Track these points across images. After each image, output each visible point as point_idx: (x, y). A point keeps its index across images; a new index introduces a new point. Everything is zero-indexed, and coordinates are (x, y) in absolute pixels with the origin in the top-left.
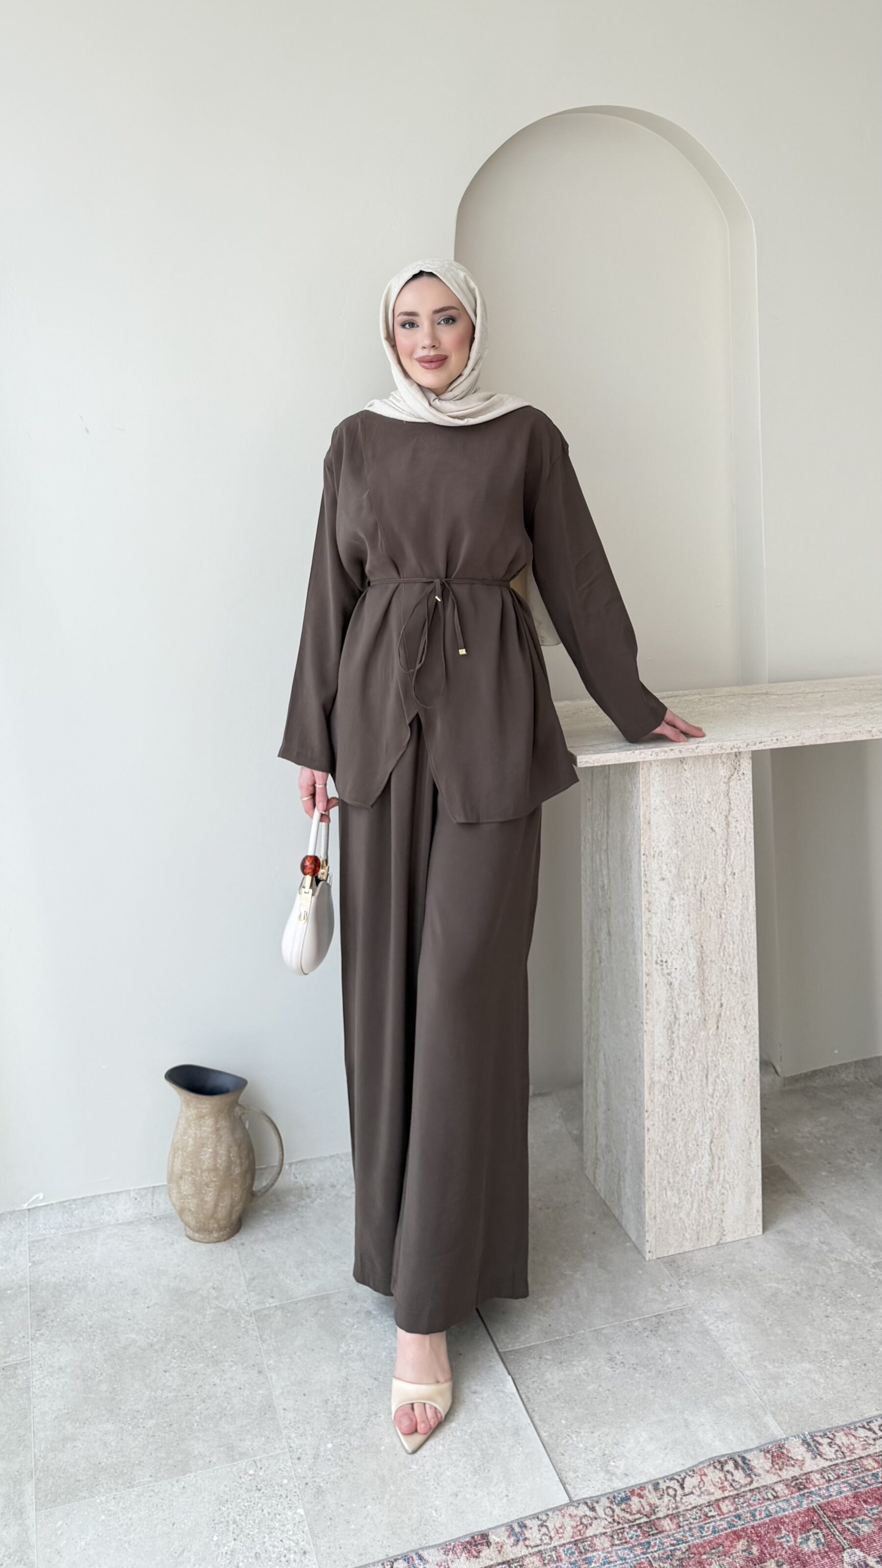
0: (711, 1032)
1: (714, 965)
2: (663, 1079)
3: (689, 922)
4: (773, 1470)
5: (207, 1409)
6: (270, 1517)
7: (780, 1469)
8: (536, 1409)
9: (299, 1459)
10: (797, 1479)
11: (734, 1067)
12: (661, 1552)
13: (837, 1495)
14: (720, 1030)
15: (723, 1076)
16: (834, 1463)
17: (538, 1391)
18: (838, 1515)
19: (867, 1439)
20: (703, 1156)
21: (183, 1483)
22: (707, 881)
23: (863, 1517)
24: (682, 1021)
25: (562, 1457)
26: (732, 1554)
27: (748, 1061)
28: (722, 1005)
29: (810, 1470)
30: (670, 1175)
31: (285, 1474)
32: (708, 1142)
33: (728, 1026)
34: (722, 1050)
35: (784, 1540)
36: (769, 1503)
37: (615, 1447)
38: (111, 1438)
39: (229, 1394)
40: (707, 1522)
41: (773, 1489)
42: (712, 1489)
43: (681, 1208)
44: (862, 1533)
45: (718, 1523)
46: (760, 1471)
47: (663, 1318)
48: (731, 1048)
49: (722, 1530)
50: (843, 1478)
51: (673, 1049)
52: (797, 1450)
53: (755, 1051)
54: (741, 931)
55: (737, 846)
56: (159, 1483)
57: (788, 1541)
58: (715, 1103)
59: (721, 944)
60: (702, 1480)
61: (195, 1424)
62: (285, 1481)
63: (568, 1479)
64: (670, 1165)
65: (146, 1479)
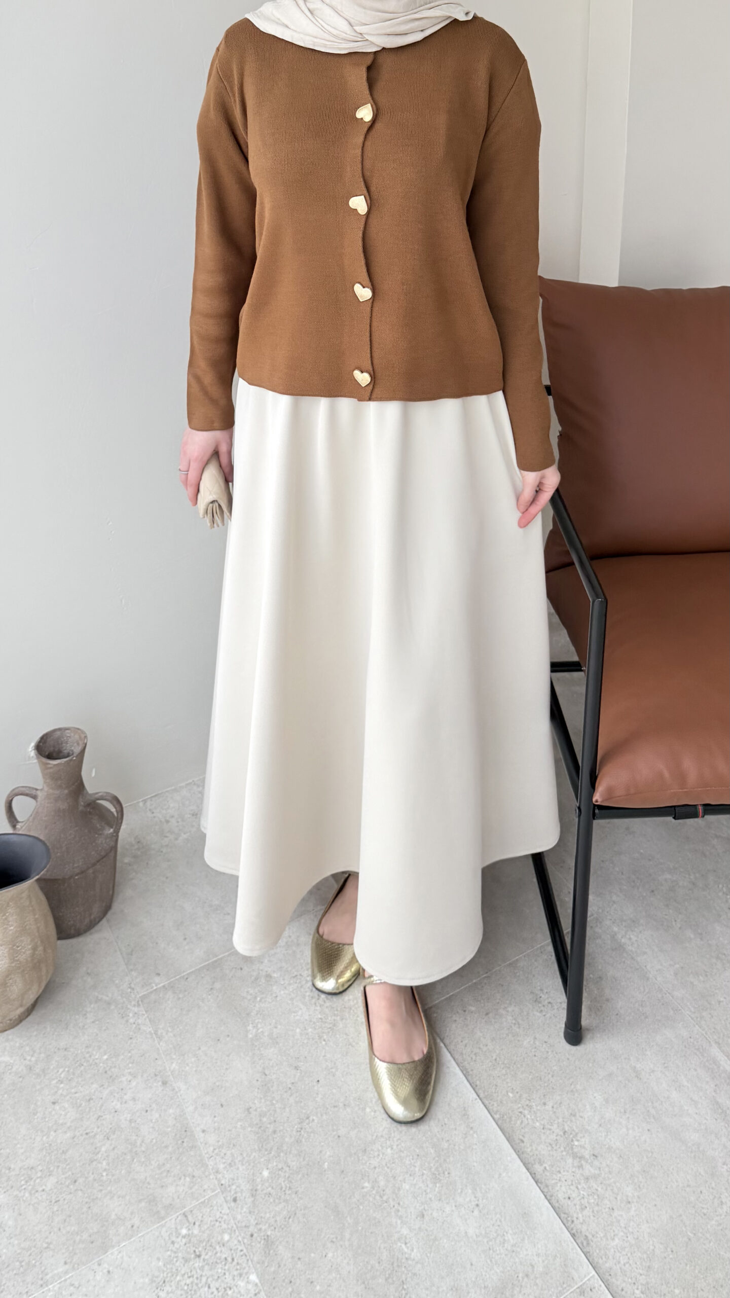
9: (235, 1200)
21: (106, 1266)
31: (224, 1226)
56: (78, 1272)
62: (226, 1237)
65: (60, 1270)
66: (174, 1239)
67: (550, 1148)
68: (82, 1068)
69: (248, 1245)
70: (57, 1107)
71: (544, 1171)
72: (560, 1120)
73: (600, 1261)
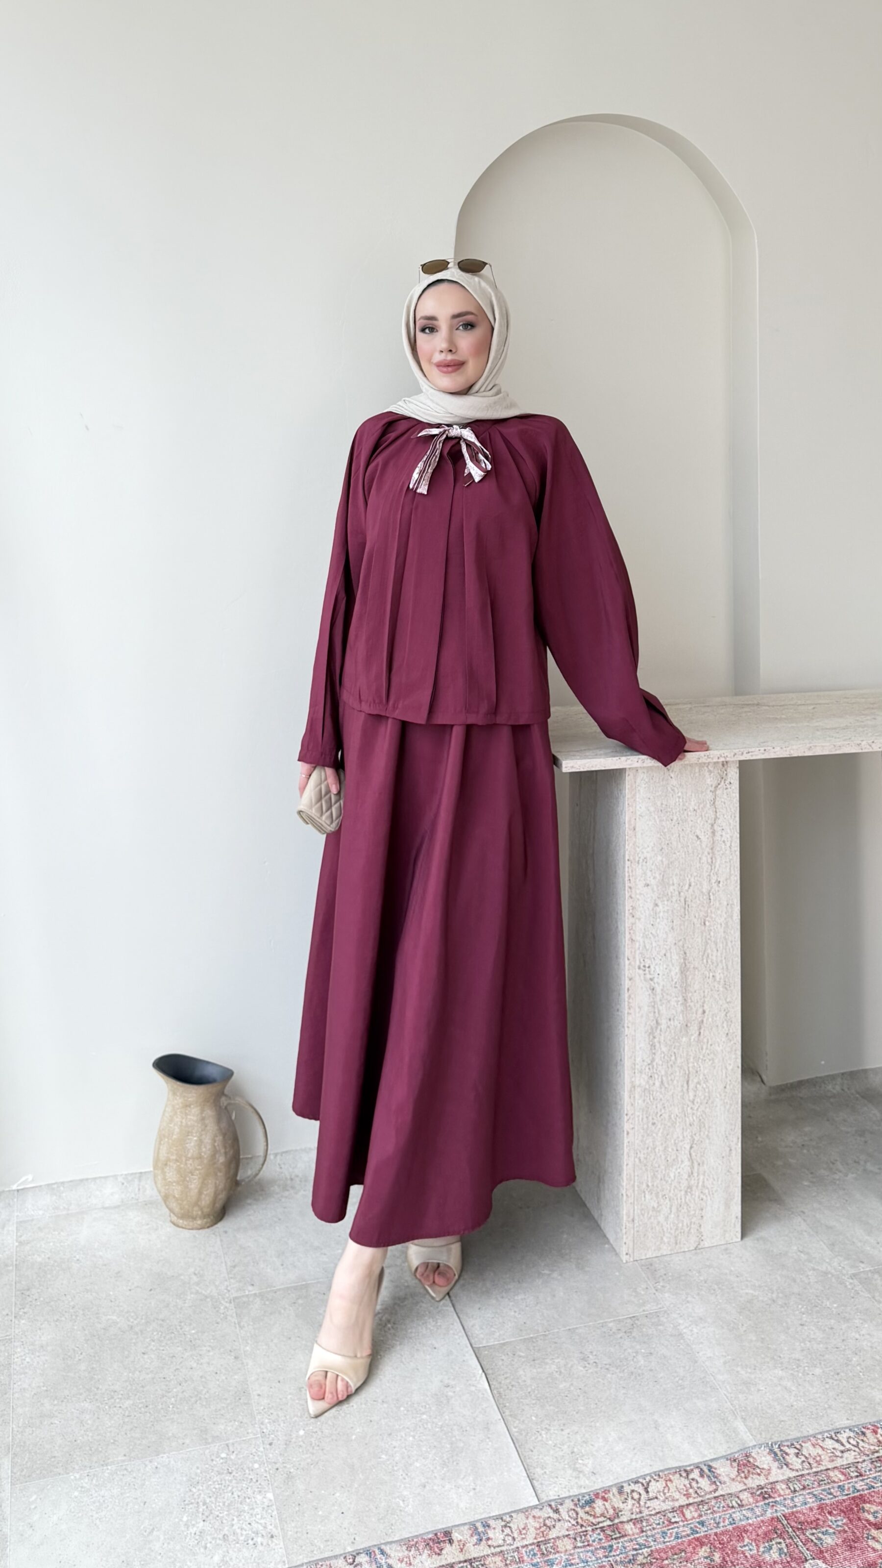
0: (693, 1038)
1: (696, 973)
2: (643, 1083)
3: (672, 928)
4: (739, 1478)
5: (183, 1392)
6: (240, 1500)
7: (746, 1478)
8: (507, 1404)
9: (271, 1444)
10: (762, 1488)
11: (715, 1074)
12: (624, 1555)
13: (802, 1505)
14: (702, 1036)
15: (704, 1083)
16: (800, 1473)
17: (510, 1387)
18: (802, 1525)
19: (834, 1451)
20: (682, 1161)
21: (156, 1464)
22: (691, 888)
23: (828, 1528)
24: (663, 1026)
25: (530, 1453)
26: (694, 1561)
27: (730, 1068)
28: (704, 1012)
29: (775, 1480)
30: (650, 1179)
31: (256, 1458)
32: (688, 1147)
33: (710, 1033)
34: (704, 1056)
35: (747, 1548)
36: (733, 1510)
37: (585, 1445)
38: (88, 1417)
39: (205, 1378)
40: (670, 1527)
41: (738, 1497)
42: (677, 1495)
43: (659, 1211)
44: (825, 1545)
45: (681, 1529)
46: (726, 1479)
47: (638, 1320)
48: (712, 1055)
49: (685, 1537)
50: (809, 1489)
51: (654, 1054)
52: (764, 1460)
53: (736, 1058)
54: (725, 939)
55: (723, 854)
56: (133, 1463)
57: (751, 1550)
58: (695, 1108)
59: (705, 951)
60: (667, 1485)
61: (171, 1406)
62: (256, 1466)
63: (536, 1475)
64: (649, 1169)
65: (120, 1458)
66: (213, 1458)
69: (272, 1474)
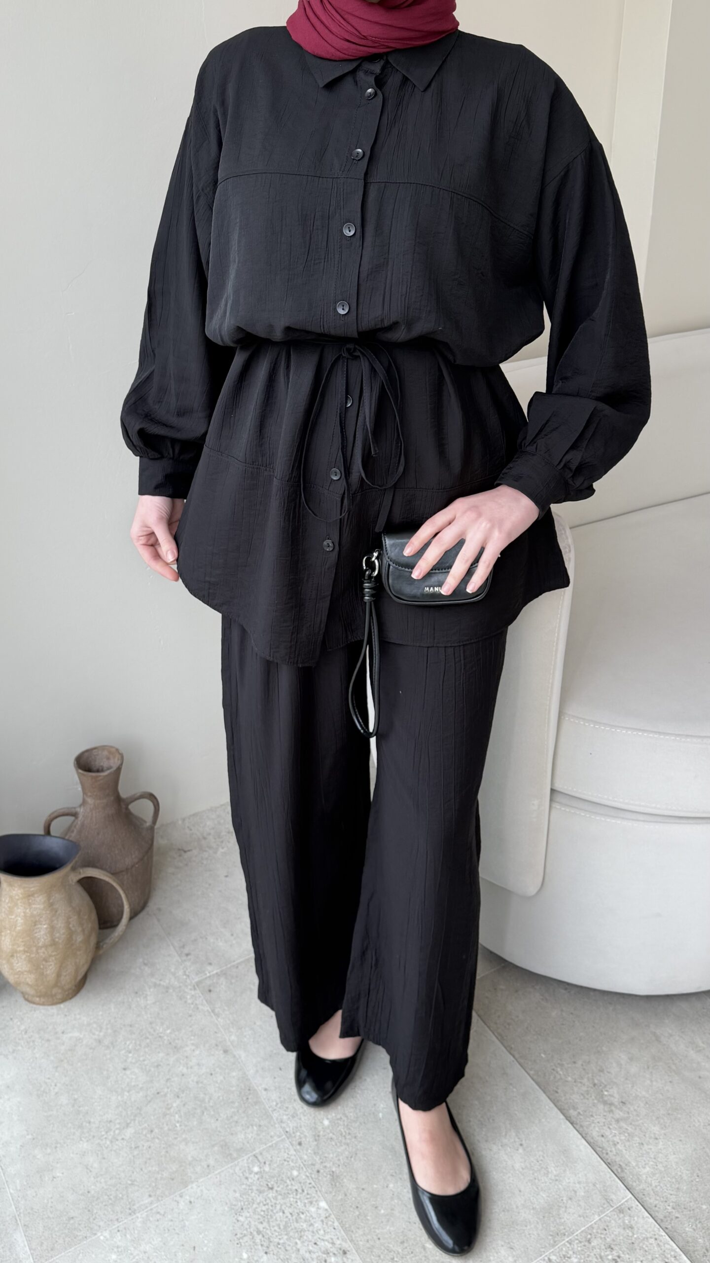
9: (300, 1144)
21: (187, 1197)
56: (162, 1202)
66: (247, 1175)
67: (582, 1097)
68: (148, 1041)
69: (316, 1179)
70: (128, 1072)
71: (578, 1116)
72: (590, 1075)
73: (634, 1184)
